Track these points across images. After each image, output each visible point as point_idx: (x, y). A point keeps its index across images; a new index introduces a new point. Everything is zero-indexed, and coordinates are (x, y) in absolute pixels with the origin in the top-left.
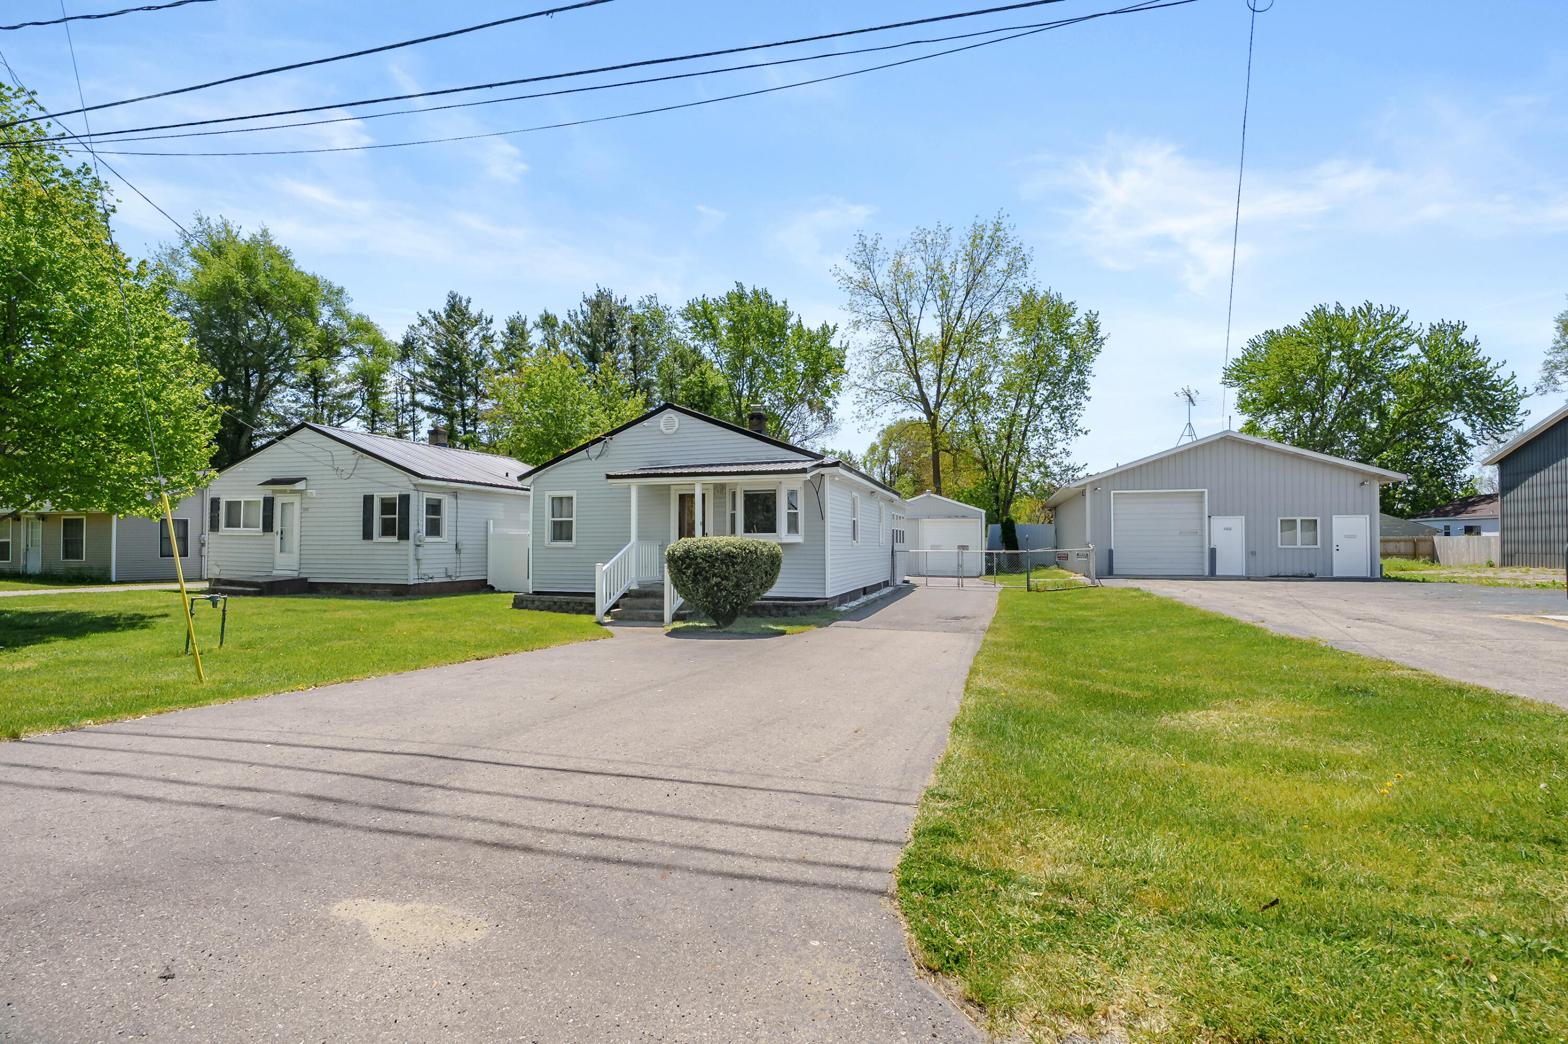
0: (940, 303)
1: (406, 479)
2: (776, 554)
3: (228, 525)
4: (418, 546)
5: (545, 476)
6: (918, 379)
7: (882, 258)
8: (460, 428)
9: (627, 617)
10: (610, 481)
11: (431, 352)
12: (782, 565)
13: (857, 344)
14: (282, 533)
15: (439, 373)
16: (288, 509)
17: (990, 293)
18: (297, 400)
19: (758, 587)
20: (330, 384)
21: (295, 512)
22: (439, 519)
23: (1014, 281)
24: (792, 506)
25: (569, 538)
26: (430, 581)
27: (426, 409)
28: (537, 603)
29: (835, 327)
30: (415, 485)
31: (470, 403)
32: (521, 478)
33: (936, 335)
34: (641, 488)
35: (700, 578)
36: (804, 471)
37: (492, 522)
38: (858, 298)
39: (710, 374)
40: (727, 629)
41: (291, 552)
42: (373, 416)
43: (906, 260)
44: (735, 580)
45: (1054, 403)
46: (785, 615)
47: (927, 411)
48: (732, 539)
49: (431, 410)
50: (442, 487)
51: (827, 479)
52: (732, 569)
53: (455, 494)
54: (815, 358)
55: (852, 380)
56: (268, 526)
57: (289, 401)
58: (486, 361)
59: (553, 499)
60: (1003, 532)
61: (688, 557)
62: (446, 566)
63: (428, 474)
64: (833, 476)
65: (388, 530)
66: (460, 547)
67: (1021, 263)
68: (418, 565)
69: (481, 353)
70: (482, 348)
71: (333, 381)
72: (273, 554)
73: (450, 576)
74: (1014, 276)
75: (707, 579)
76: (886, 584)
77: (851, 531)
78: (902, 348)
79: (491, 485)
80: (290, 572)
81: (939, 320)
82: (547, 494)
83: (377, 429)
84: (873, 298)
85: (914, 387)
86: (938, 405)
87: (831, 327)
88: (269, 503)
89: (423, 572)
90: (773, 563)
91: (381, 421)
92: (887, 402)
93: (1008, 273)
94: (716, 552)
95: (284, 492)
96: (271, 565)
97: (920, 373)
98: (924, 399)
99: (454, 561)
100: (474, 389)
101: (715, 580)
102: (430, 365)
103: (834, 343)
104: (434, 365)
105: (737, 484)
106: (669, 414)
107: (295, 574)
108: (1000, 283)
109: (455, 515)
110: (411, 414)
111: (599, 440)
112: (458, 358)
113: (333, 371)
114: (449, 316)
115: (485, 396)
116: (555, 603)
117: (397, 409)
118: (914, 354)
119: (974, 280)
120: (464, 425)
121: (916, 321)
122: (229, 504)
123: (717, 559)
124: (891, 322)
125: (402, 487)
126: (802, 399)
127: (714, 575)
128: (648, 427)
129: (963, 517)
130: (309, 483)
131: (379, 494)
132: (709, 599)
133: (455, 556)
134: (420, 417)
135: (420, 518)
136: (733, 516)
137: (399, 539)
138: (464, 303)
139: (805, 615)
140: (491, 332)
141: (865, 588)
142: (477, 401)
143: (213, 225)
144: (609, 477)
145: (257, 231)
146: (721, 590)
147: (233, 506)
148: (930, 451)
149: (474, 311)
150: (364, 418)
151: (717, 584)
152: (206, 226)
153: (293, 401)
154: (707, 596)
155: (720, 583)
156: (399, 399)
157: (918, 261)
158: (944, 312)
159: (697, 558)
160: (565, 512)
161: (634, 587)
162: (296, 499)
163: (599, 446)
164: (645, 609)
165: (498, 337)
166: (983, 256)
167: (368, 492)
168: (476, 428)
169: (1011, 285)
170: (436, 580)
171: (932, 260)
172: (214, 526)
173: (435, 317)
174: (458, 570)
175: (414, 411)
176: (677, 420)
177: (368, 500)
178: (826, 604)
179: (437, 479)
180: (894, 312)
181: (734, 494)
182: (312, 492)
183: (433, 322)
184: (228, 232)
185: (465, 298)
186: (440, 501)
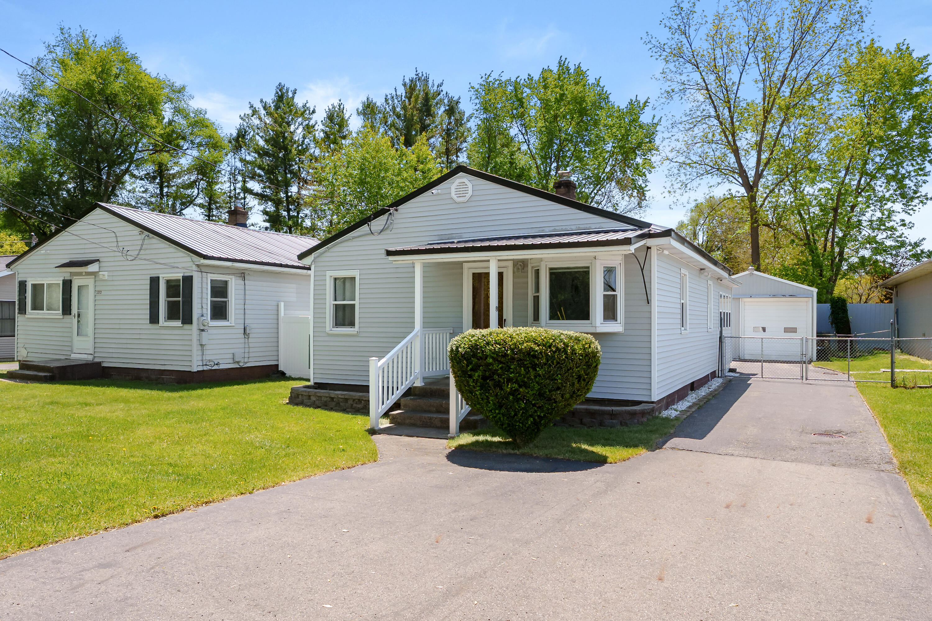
0: (762, 67)
1: (189, 259)
2: (593, 352)
3: (34, 308)
4: (203, 330)
5: (327, 254)
6: (736, 151)
7: (700, 21)
8: (285, 213)
9: (407, 421)
10: (391, 258)
11: (262, 143)
12: (599, 367)
13: (670, 116)
14: (79, 316)
15: (267, 161)
16: (84, 292)
17: (819, 52)
18: (145, 191)
19: (568, 396)
20: (174, 176)
21: (90, 295)
22: (225, 302)
23: (848, 37)
24: (609, 287)
25: (352, 324)
26: (216, 367)
27: (256, 195)
28: (313, 398)
29: (646, 102)
30: (198, 266)
31: (294, 189)
32: (301, 256)
33: (757, 102)
34: (426, 266)
35: (491, 383)
36: (627, 241)
37: (282, 304)
38: (671, 66)
39: (517, 155)
40: (526, 450)
41: (86, 335)
42: (210, 204)
43: (727, 22)
44: (537, 387)
45: (890, 172)
46: (601, 424)
47: (746, 184)
48: (533, 331)
49: (262, 197)
50: (228, 268)
51: (654, 253)
52: (532, 374)
53: (243, 275)
54: (623, 136)
55: (663, 154)
56: (67, 309)
57: (140, 192)
58: (308, 150)
59: (335, 279)
60: (832, 313)
61: (475, 355)
62: (232, 351)
63: (210, 254)
64: (661, 249)
65: (172, 314)
66: (248, 332)
67: (857, 16)
68: (203, 350)
69: (303, 141)
70: (304, 138)
71: (178, 172)
72: (71, 337)
73: (238, 362)
74: (848, 32)
75: (499, 385)
76: (713, 375)
77: (679, 316)
78: (718, 117)
79: (281, 265)
80: (85, 356)
81: (761, 85)
82: (329, 274)
83: (213, 216)
84: (688, 65)
85: (732, 159)
86: (759, 176)
87: (642, 102)
88: (67, 285)
89: (208, 358)
90: (589, 366)
91: (217, 208)
92: (702, 175)
93: (841, 29)
94: (512, 350)
95: (80, 274)
96: (69, 349)
97: (739, 144)
98: (742, 173)
99: (242, 346)
100: (296, 175)
101: (508, 388)
102: (259, 154)
103: (645, 118)
104: (261, 153)
105: (541, 260)
106: (461, 178)
107: (90, 358)
108: (832, 41)
109: (242, 297)
110: (243, 201)
111: (383, 212)
112: (285, 149)
113: (176, 163)
114: (277, 108)
115: (306, 182)
116: (332, 399)
117: (230, 197)
118: (732, 123)
119: (802, 38)
120: (288, 210)
121: (735, 88)
122: (34, 286)
123: (513, 359)
124: (707, 89)
125: (183, 268)
126: (610, 178)
127: (509, 380)
128: (438, 194)
129: (791, 296)
130: (102, 264)
131: (164, 276)
132: (503, 411)
133: (242, 341)
134: (251, 204)
135: (204, 301)
136: (536, 300)
137: (183, 323)
138: (290, 95)
139: (626, 425)
140: (312, 122)
141: (693, 384)
142: (300, 188)
143: (73, 35)
144: (389, 253)
145: (110, 37)
146: (517, 400)
147: (37, 289)
148: (747, 227)
149: (299, 101)
150: (201, 206)
151: (513, 392)
152: (67, 36)
153: (143, 192)
154: (500, 407)
155: (517, 390)
156: (232, 188)
157: (740, 22)
158: (766, 77)
159: (486, 357)
160: (348, 294)
161: (419, 383)
162: (89, 282)
163: (384, 218)
164: (430, 412)
165: (320, 127)
166: (813, 11)
167: (154, 274)
168: (298, 213)
169: (844, 42)
170: (222, 367)
171: (755, 20)
172: (23, 310)
173: (265, 108)
174: (246, 355)
175: (245, 198)
176: (470, 186)
177: (154, 282)
178: (653, 410)
179: (220, 259)
180: (711, 78)
181: (537, 272)
182: (104, 275)
183: (263, 112)
184: (85, 40)
185: (292, 88)
186: (226, 282)
